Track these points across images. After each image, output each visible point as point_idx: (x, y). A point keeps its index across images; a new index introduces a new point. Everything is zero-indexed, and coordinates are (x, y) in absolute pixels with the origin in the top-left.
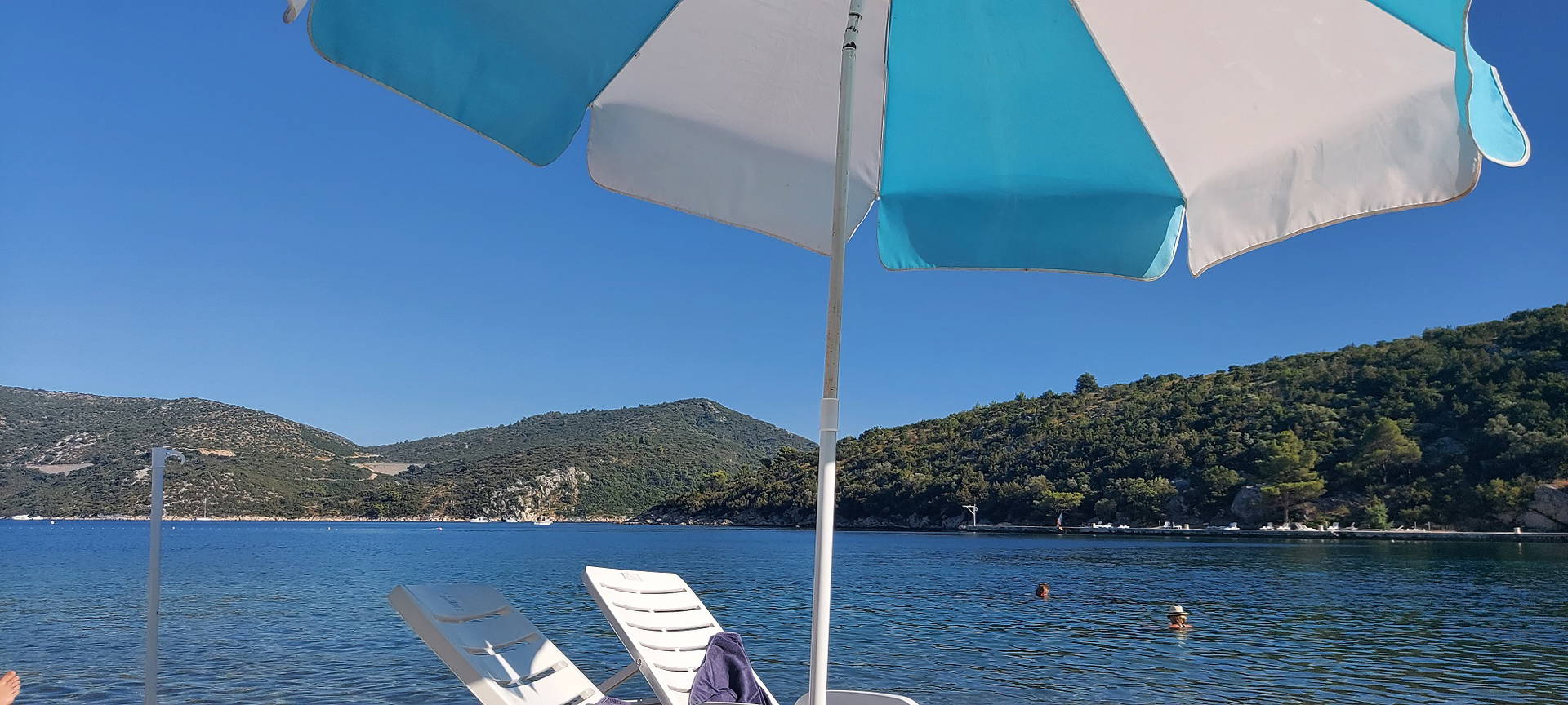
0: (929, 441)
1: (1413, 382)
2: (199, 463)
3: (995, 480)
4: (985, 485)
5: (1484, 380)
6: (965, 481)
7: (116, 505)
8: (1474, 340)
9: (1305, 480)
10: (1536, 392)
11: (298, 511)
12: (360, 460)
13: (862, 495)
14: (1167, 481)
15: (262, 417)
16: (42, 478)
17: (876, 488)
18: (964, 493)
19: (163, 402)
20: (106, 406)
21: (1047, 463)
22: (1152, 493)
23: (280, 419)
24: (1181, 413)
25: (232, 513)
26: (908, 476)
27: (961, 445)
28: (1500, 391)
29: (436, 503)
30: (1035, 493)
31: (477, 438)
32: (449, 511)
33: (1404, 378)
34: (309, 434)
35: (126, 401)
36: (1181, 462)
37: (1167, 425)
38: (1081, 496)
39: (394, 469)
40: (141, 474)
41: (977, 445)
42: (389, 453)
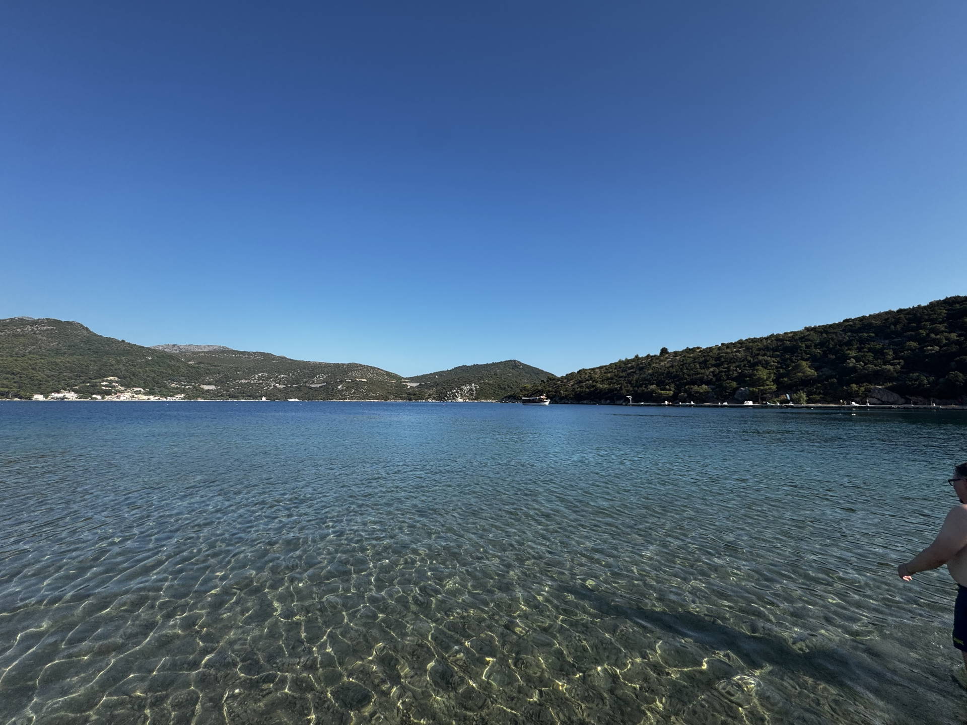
0: (605, 373)
1: (807, 347)
2: (357, 383)
3: (635, 387)
4: (631, 389)
5: (841, 346)
6: (623, 387)
7: (333, 397)
8: (832, 330)
9: (768, 385)
10: (865, 350)
11: (387, 398)
12: (404, 382)
13: (582, 392)
14: (707, 387)
15: (374, 368)
16: (311, 388)
17: (587, 390)
18: (624, 391)
19: (345, 364)
20: (328, 365)
21: (656, 380)
22: (701, 391)
23: (379, 369)
24: (708, 361)
25: (367, 399)
26: (599, 385)
27: (618, 374)
28: (849, 349)
29: (430, 396)
30: (653, 391)
31: (441, 374)
32: (434, 398)
33: (804, 345)
34: (388, 374)
35: (334, 364)
36: (712, 379)
37: (703, 365)
38: (672, 392)
39: (415, 385)
40: (340, 387)
41: (624, 374)
42: (412, 379)
